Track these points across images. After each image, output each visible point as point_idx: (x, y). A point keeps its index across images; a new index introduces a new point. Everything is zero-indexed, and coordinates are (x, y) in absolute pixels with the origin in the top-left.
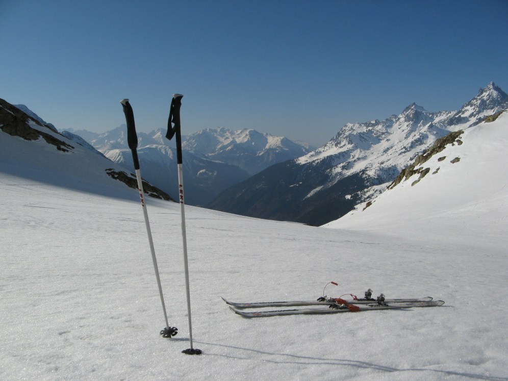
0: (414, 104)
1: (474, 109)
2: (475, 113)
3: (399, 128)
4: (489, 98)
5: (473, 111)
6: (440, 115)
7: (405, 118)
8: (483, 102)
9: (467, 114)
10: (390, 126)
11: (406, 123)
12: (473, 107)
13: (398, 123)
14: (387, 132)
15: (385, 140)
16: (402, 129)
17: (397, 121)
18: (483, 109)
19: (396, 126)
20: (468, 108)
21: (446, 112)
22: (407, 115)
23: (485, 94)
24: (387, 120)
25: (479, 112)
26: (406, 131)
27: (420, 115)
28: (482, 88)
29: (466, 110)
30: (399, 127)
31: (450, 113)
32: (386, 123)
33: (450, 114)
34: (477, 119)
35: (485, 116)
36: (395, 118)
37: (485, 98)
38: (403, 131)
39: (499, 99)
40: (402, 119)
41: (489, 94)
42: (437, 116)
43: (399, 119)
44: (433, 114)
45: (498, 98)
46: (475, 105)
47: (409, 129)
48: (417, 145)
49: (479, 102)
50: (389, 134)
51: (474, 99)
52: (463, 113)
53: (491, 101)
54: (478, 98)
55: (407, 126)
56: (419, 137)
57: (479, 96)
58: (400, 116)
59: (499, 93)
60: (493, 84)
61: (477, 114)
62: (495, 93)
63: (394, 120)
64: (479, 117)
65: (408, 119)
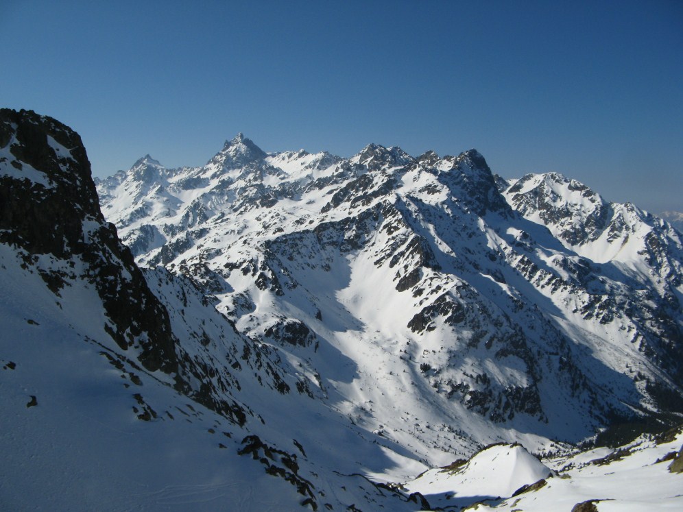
0: (148, 156)
1: (218, 167)
2: (218, 173)
3: (126, 190)
4: (236, 154)
5: (216, 170)
6: (181, 173)
7: (134, 175)
8: (228, 158)
9: (208, 174)
10: (113, 187)
11: (136, 183)
12: (217, 165)
13: (125, 182)
14: (109, 196)
15: (107, 206)
16: (130, 190)
17: (123, 180)
18: (229, 169)
19: (122, 186)
20: (211, 165)
21: (188, 168)
22: (138, 171)
23: (232, 148)
24: (109, 178)
25: (223, 172)
26: (134, 194)
27: (154, 172)
28: (229, 141)
29: (208, 169)
30: (126, 188)
31: (193, 170)
32: (108, 183)
33: (192, 172)
34: (220, 181)
35: (229, 177)
36: (121, 175)
37: (231, 154)
38: (131, 193)
39: (248, 156)
40: (130, 178)
41: (236, 149)
42: (176, 174)
43: (126, 177)
44: (171, 171)
45: (247, 154)
46: (219, 162)
47: (138, 191)
48: (138, 218)
49: (224, 158)
50: (113, 198)
51: (219, 154)
52: (205, 172)
53: (238, 158)
54: (224, 153)
55: (137, 187)
56: (141, 206)
57: (224, 150)
58: (129, 173)
59: (248, 147)
60: (242, 136)
61: (221, 174)
62: (243, 148)
63: (120, 178)
64: (222, 179)
65: (138, 177)
